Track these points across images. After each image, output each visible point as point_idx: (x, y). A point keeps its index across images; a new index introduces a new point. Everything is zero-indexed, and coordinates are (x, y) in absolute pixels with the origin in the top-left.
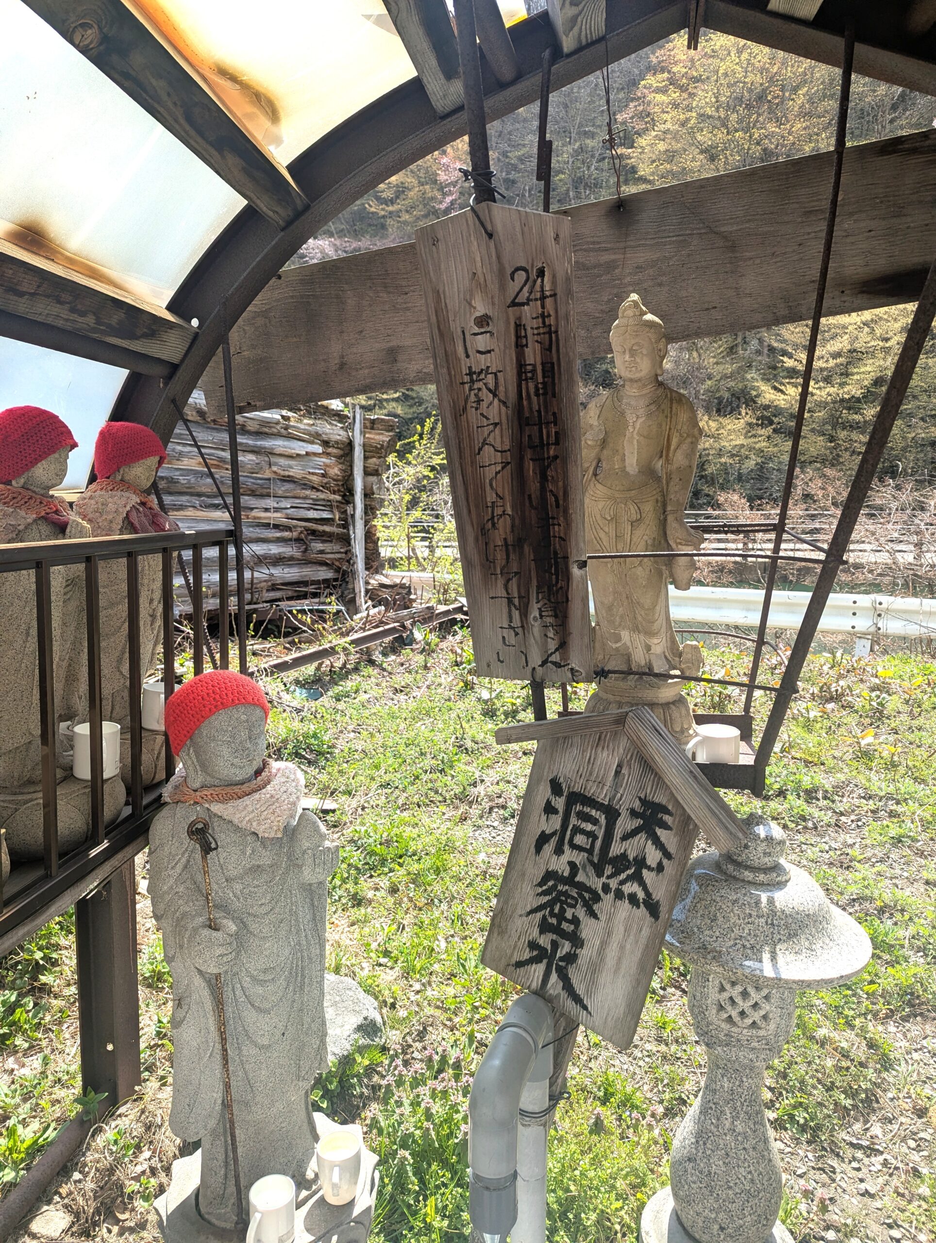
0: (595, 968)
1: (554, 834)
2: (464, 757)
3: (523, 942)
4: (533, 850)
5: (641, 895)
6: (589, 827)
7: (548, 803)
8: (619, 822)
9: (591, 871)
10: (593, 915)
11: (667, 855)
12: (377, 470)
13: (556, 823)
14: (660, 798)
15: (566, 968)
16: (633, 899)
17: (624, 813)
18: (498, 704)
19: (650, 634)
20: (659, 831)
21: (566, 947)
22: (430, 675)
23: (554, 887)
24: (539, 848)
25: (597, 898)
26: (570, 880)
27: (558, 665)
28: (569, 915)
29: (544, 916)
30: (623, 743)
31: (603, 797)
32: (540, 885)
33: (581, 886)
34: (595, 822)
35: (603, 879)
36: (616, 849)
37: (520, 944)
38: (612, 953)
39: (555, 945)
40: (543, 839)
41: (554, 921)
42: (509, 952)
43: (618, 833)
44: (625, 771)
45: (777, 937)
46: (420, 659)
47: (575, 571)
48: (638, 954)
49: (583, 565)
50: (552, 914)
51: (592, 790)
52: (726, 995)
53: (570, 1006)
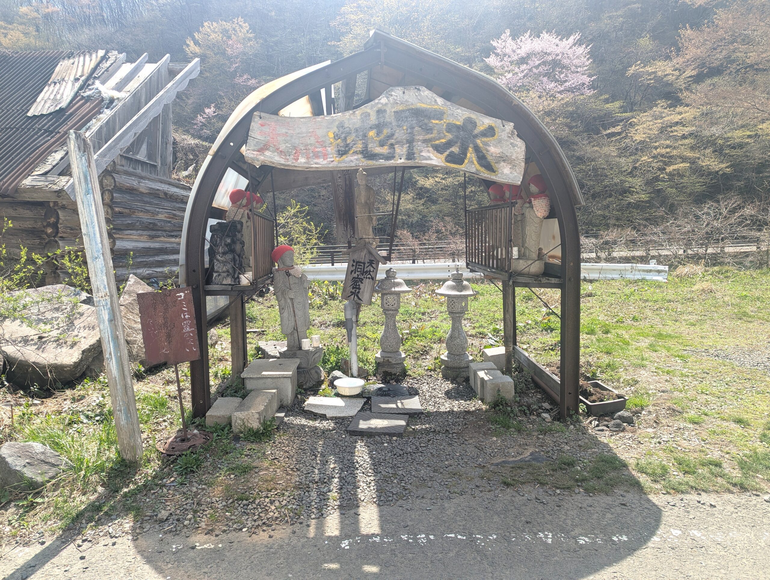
0: (363, 292)
1: (354, 270)
3: (349, 292)
8: (366, 265)
9: (361, 275)
10: (362, 283)
11: (374, 268)
13: (354, 268)
15: (358, 294)
16: (369, 278)
17: (367, 263)
20: (373, 265)
23: (355, 280)
24: (351, 273)
25: (363, 280)
26: (357, 278)
28: (358, 284)
29: (353, 286)
30: (365, 250)
31: (363, 261)
32: (352, 280)
33: (360, 278)
34: (361, 266)
35: (364, 276)
36: (365, 270)
38: (366, 289)
39: (355, 291)
40: (352, 271)
41: (355, 286)
42: (347, 295)
43: (366, 267)
44: (366, 255)
45: (395, 286)
47: (356, 219)
49: (357, 217)
51: (360, 260)
53: (359, 301)
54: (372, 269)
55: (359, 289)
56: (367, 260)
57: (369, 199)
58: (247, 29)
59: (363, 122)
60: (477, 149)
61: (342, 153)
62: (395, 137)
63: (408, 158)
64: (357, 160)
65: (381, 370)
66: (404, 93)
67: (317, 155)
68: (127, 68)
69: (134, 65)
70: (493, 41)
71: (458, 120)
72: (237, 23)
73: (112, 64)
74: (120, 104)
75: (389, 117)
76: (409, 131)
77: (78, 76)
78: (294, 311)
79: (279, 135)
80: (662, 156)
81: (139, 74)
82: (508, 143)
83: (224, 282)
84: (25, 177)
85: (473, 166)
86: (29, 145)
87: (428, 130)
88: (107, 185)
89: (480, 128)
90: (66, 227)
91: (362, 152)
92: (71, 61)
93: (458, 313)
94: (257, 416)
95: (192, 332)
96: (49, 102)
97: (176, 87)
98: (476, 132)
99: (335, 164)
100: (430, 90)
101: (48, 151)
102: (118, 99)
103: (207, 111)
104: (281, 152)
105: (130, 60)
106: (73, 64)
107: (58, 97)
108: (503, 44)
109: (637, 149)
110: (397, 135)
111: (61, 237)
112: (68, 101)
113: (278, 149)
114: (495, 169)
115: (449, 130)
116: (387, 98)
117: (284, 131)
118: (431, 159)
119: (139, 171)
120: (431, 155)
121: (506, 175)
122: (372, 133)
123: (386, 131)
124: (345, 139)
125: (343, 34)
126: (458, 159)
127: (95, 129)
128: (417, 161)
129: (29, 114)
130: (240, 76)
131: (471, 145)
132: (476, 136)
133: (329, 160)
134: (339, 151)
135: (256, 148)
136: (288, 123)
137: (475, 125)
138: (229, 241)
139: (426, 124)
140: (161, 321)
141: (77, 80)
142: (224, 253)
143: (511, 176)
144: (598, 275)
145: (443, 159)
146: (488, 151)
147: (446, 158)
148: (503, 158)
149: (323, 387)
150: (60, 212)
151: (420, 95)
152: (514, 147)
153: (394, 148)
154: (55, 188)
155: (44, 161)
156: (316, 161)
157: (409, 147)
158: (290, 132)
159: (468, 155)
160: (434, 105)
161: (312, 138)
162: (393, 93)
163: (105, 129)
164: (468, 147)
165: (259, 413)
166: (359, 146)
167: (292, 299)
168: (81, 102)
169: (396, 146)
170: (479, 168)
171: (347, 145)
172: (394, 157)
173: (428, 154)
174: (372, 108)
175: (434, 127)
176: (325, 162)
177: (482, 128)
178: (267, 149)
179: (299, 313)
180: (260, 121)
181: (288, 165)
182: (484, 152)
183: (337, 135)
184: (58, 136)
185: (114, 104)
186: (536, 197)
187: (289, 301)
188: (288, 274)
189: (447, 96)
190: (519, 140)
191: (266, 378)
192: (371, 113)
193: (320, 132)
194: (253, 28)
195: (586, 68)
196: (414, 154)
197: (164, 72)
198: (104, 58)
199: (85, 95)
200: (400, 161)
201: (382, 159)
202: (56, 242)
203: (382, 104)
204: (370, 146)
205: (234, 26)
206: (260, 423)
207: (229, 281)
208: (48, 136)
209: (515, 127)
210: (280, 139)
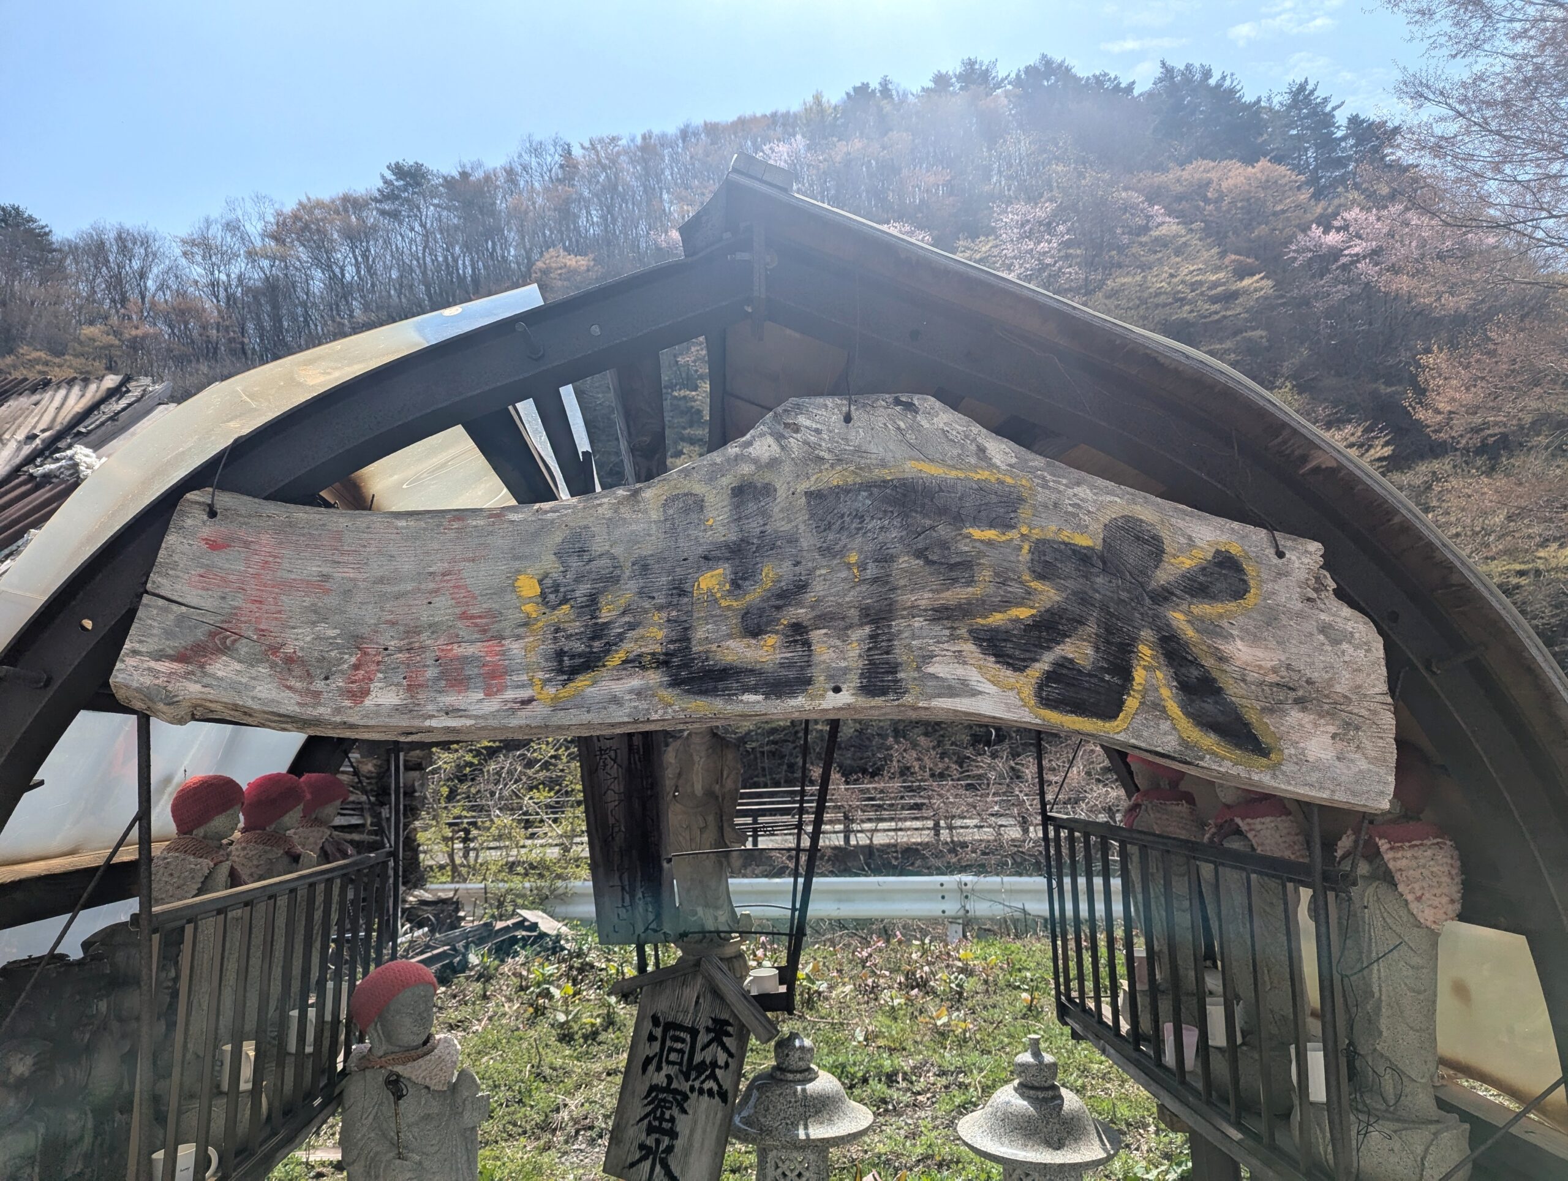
0: (687, 1152)
1: (655, 1056)
2: (543, 1086)
3: (636, 1144)
4: (640, 1071)
5: (715, 1088)
6: (679, 1046)
7: (651, 1033)
8: (699, 1038)
9: (681, 1078)
10: (684, 1111)
11: (731, 1055)
12: (420, 764)
13: (656, 1046)
14: (725, 1016)
15: (666, 1158)
16: (710, 1092)
17: (702, 1031)
18: (576, 1028)
19: (717, 908)
20: (725, 1039)
21: (666, 1141)
22: (491, 1005)
23: (657, 1096)
24: (644, 1069)
25: (686, 1098)
26: (667, 1089)
27: (655, 931)
28: (667, 1116)
29: (650, 1122)
30: (700, 981)
31: (688, 1023)
32: (646, 1097)
33: (676, 1092)
34: (683, 1041)
35: (690, 1083)
36: (698, 1058)
37: (632, 1149)
38: (698, 1136)
39: (658, 1142)
40: (648, 1061)
41: (656, 1123)
42: (624, 1157)
43: (699, 1046)
44: (701, 1000)
45: (808, 1114)
46: (478, 987)
47: (665, 865)
48: (715, 1133)
49: (669, 861)
50: (655, 1118)
51: (680, 1018)
52: (779, 1171)
54: (722, 1058)
55: (673, 1134)
56: (704, 1021)
59: (672, 532)
60: (1174, 651)
61: (573, 664)
62: (810, 597)
63: (871, 688)
64: (639, 693)
66: (848, 419)
67: (455, 676)
71: (1082, 529)
73: (130, 405)
75: (787, 513)
76: (872, 571)
77: (37, 432)
79: (287, 586)
82: (1310, 626)
85: (1165, 726)
87: (952, 567)
89: (1181, 562)
91: (662, 662)
92: (36, 397)
98: (1163, 576)
99: (538, 712)
100: (955, 407)
104: (289, 660)
105: (175, 397)
106: (36, 404)
110: (818, 589)
113: (275, 649)
114: (1266, 740)
115: (1045, 570)
116: (779, 437)
117: (314, 568)
118: (974, 693)
120: (973, 676)
121: (1316, 767)
122: (710, 582)
123: (772, 573)
124: (593, 601)
126: (1096, 693)
128: (908, 699)
131: (1146, 634)
132: (1164, 596)
133: (510, 694)
134: (560, 654)
135: (168, 648)
136: (338, 536)
137: (1155, 549)
139: (944, 545)
141: (32, 437)
143: (1346, 771)
145: (1028, 691)
146: (1222, 659)
147: (1040, 687)
148: (1296, 692)
151: (916, 428)
152: (1335, 642)
153: (807, 644)
156: (450, 699)
157: (873, 637)
158: (339, 573)
159: (1139, 675)
160: (974, 468)
161: (441, 602)
162: (802, 420)
164: (1134, 640)
166: (654, 636)
168: (21, 489)
169: (816, 635)
170: (1194, 734)
171: (598, 631)
172: (809, 681)
173: (960, 671)
174: (711, 478)
175: (981, 554)
176: (492, 705)
177: (1187, 563)
178: (225, 649)
180: (209, 530)
181: (317, 723)
182: (1209, 662)
183: (556, 588)
186: (1395, 833)
188: (396, 1092)
190: (1346, 611)
192: (711, 499)
193: (480, 577)
196: (893, 669)
198: (116, 392)
199: (39, 472)
200: (832, 701)
201: (754, 690)
203: (756, 461)
204: (700, 633)
209: (1329, 563)
210: (291, 602)
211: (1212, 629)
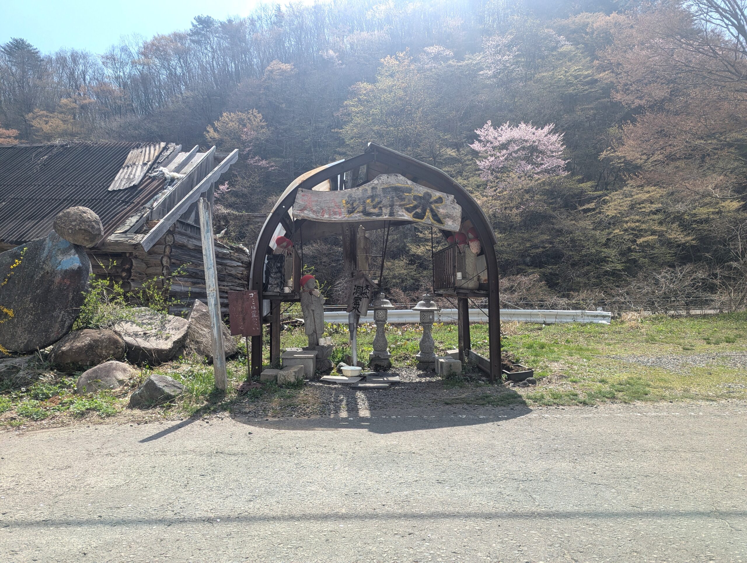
0: (361, 307)
1: (355, 292)
3: (352, 308)
5: (367, 296)
7: (354, 288)
9: (360, 295)
10: (361, 301)
13: (356, 290)
14: (368, 284)
15: (358, 309)
17: (364, 287)
20: (368, 288)
23: (356, 299)
24: (353, 294)
25: (361, 299)
26: (358, 297)
28: (358, 302)
30: (363, 278)
32: (354, 299)
34: (360, 289)
35: (362, 296)
36: (363, 292)
38: (363, 305)
39: (356, 306)
41: (356, 303)
42: (350, 309)
43: (363, 290)
47: (357, 257)
48: (367, 305)
51: (360, 285)
53: (359, 314)
54: (368, 291)
55: (359, 305)
56: (364, 285)
57: (366, 245)
58: (261, 118)
59: (363, 194)
60: (432, 210)
61: (350, 212)
63: (390, 216)
64: (359, 216)
65: (374, 363)
66: (388, 177)
67: (335, 213)
68: (182, 156)
69: (188, 154)
70: (477, 130)
71: (420, 193)
72: (252, 114)
73: (171, 153)
74: (179, 183)
75: (379, 191)
76: (391, 199)
77: (145, 162)
78: (314, 319)
79: (313, 201)
80: (633, 229)
81: (193, 160)
82: (451, 207)
83: (275, 291)
84: (110, 234)
85: (430, 220)
86: (111, 212)
87: (402, 199)
88: (169, 241)
89: (434, 198)
90: (136, 272)
91: (362, 212)
92: (140, 150)
93: (427, 323)
94: (294, 374)
95: (257, 318)
96: (125, 180)
97: (221, 170)
98: (431, 200)
99: (346, 218)
100: (404, 176)
101: (126, 216)
102: (178, 178)
103: (221, 187)
104: (314, 211)
105: (185, 149)
106: (141, 152)
107: (132, 176)
108: (486, 132)
109: (609, 224)
110: (383, 202)
111: (132, 280)
112: (140, 180)
113: (312, 210)
114: (443, 222)
115: (415, 199)
116: (378, 180)
117: (316, 199)
118: (404, 216)
119: (188, 232)
120: (404, 214)
121: (450, 225)
122: (368, 201)
123: (377, 200)
124: (353, 204)
125: (346, 123)
126: (421, 216)
127: (161, 200)
128: (395, 217)
129: (110, 189)
130: (252, 158)
131: (428, 208)
132: (431, 203)
133: (342, 216)
134: (348, 211)
135: (299, 209)
136: (319, 195)
137: (430, 196)
138: (279, 265)
139: (401, 196)
140: (240, 309)
141: (145, 164)
142: (276, 273)
143: (453, 226)
144: (554, 320)
145: (412, 216)
146: (438, 212)
148: (448, 216)
149: (333, 371)
150: (133, 261)
151: (398, 179)
152: (454, 209)
153: (382, 210)
154: (134, 242)
155: (124, 223)
156: (334, 216)
157: (391, 209)
158: (319, 200)
159: (427, 214)
160: (406, 185)
161: (333, 203)
162: (381, 178)
163: (168, 200)
165: (295, 372)
166: (361, 208)
167: (313, 311)
168: (149, 181)
169: (383, 208)
170: (433, 221)
171: (354, 208)
172: (382, 215)
173: (402, 213)
174: (368, 186)
175: (406, 197)
176: (340, 217)
177: (435, 198)
178: (306, 210)
179: (317, 321)
180: (302, 193)
181: (318, 219)
182: (436, 212)
183: (348, 202)
184: (133, 205)
185: (175, 182)
186: (471, 240)
187: (311, 312)
188: (311, 294)
189: (414, 180)
190: (458, 205)
191: (297, 358)
192: (368, 189)
193: (337, 200)
194: (265, 118)
195: (560, 153)
196: (394, 213)
197: (211, 159)
198: (165, 149)
199: (152, 175)
200: (385, 217)
201: (374, 216)
202: (129, 283)
203: (375, 184)
204: (367, 208)
205: (249, 116)
206: (295, 379)
207: (278, 290)
208: (124, 205)
209: (455, 198)
210: (313, 203)
211: (437, 207)
